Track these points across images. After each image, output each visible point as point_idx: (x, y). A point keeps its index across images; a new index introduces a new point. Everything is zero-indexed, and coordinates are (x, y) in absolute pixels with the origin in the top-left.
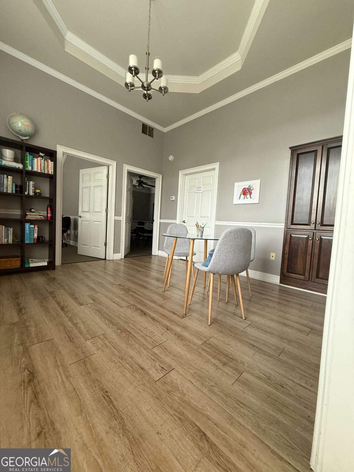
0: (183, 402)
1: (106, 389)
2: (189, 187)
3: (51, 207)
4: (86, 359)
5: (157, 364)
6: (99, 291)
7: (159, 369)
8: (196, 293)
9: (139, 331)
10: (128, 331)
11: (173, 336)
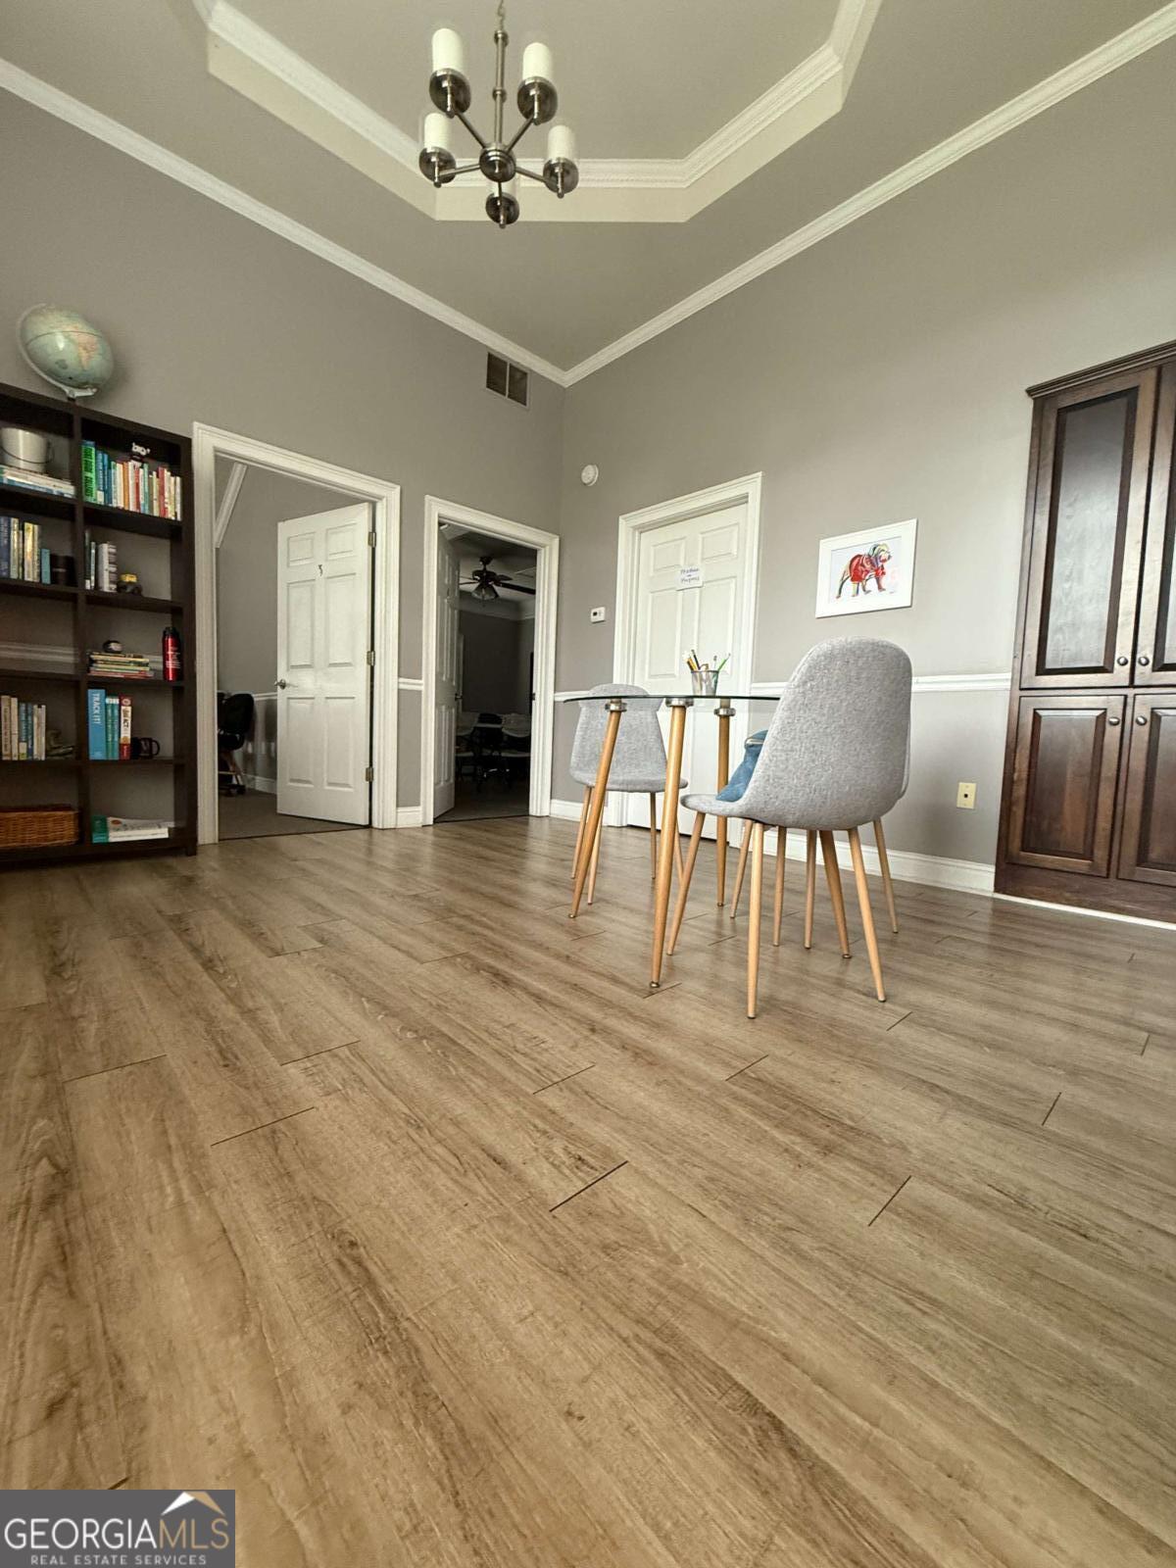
0: (671, 1288)
1: (350, 1234)
2: (656, 570)
3: (175, 636)
4: (281, 1126)
5: (558, 1147)
6: (344, 913)
7: (564, 1163)
8: (691, 922)
9: (484, 1036)
10: (444, 1035)
11: (616, 1051)
